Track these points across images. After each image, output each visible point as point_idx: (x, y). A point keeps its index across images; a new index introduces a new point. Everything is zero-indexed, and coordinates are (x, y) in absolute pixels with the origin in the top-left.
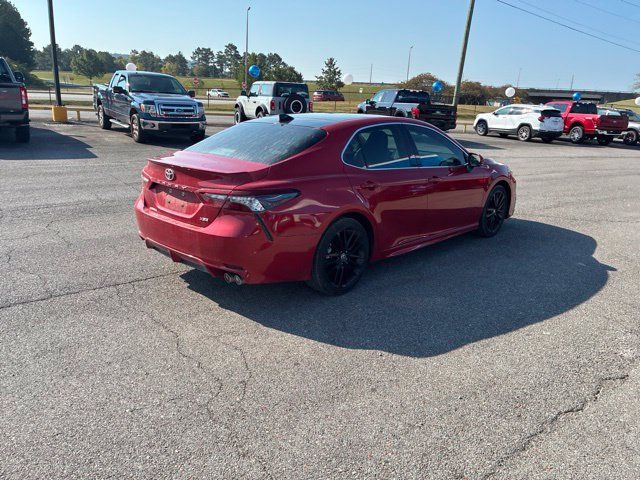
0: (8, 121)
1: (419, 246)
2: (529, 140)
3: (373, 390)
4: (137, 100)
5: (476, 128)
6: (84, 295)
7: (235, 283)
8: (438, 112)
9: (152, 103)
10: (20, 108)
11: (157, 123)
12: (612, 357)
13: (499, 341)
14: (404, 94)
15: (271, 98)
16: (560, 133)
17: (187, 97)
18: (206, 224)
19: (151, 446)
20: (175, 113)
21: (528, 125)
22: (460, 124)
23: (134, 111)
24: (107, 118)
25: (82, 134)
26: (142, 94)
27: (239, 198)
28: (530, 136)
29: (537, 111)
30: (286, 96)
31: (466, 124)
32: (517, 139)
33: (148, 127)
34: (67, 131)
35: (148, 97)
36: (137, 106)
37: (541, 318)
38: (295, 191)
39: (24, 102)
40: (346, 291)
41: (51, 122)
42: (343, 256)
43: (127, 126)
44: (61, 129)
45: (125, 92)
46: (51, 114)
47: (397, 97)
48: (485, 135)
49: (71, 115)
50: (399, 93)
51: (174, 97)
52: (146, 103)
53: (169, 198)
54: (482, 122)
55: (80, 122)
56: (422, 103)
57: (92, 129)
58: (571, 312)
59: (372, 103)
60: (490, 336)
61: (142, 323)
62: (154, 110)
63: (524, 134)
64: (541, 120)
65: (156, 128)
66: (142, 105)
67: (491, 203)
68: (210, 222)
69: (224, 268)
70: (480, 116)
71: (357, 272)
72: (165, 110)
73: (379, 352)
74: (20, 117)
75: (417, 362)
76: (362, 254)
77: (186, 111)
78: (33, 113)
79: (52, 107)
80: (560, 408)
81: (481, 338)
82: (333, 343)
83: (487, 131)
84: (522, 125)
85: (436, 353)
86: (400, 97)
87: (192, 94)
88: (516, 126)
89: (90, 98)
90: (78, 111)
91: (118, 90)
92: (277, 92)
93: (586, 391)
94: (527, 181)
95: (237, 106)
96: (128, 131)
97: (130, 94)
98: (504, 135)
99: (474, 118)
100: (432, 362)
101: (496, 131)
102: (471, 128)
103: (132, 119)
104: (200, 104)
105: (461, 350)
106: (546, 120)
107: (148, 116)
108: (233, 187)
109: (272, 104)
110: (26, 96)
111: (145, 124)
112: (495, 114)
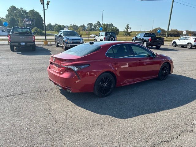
0: (29, 45)
1: (137, 82)
2: (191, 48)
3: (102, 128)
4: (65, 38)
5: (172, 44)
6: (31, 94)
7: (69, 92)
8: (158, 40)
9: (69, 39)
10: (33, 41)
11: (70, 45)
12: (190, 123)
13: (151, 115)
14: (147, 34)
15: (104, 37)
17: (79, 37)
18: (62, 74)
19: (28, 140)
20: (75, 42)
21: (190, 43)
22: (166, 43)
23: (64, 41)
24: (57, 43)
25: (50, 48)
26: (66, 37)
27: (71, 67)
28: (191, 46)
29: (194, 39)
30: (109, 36)
31: (169, 43)
32: (187, 48)
33: (67, 46)
34: (47, 47)
35: (68, 37)
36: (65, 40)
37: (169, 108)
38: (88, 64)
39: (34, 40)
40: (106, 96)
41: (43, 45)
42: (105, 85)
43: (62, 46)
44: (45, 47)
45: (62, 36)
46: (43, 43)
47: (145, 35)
48: (175, 47)
49: (49, 43)
50: (145, 34)
51: (76, 37)
52: (67, 39)
53: (55, 66)
54: (175, 42)
55: (51, 45)
56: (152, 37)
57: (53, 47)
58: (181, 107)
59: (137, 37)
60: (149, 113)
61: (43, 103)
62: (69, 41)
63: (189, 46)
64: (195, 41)
65: (69, 46)
66: (66, 40)
67: (163, 69)
68: (63, 74)
69: (66, 87)
70: (174, 41)
71: (111, 90)
72: (72, 41)
73: (109, 116)
74: (33, 44)
75: (120, 120)
76: (112, 85)
77: (78, 41)
78: (36, 43)
79: (44, 41)
80: (163, 140)
81: (145, 114)
82: (96, 112)
83: (176, 45)
84: (188, 43)
85: (127, 118)
86: (146, 35)
87: (81, 36)
88: (186, 44)
89: (54, 38)
90: (51, 42)
91: (60, 36)
92: (106, 35)
93: (175, 135)
94: (185, 62)
95: (95, 39)
96: (62, 47)
97: (63, 37)
98: (182, 46)
99: (172, 41)
100: (125, 120)
101: (179, 45)
102: (171, 44)
103: (63, 44)
104: (82, 39)
105: (136, 117)
107: (67, 43)
108: (69, 63)
109: (105, 38)
110: (34, 38)
111: (66, 45)
112: (179, 40)
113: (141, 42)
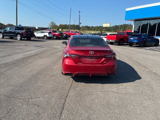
2: (47, 39)
16: (52, 37)
21: (46, 36)
28: (47, 38)
29: (47, 32)
47: (15, 29)
50: (16, 27)
59: (5, 30)
63: (45, 38)
64: (49, 34)
68: (107, 63)
83: (35, 37)
84: (45, 36)
86: (17, 29)
88: (43, 36)
106: (50, 34)
112: (37, 33)
113: (14, 35)
